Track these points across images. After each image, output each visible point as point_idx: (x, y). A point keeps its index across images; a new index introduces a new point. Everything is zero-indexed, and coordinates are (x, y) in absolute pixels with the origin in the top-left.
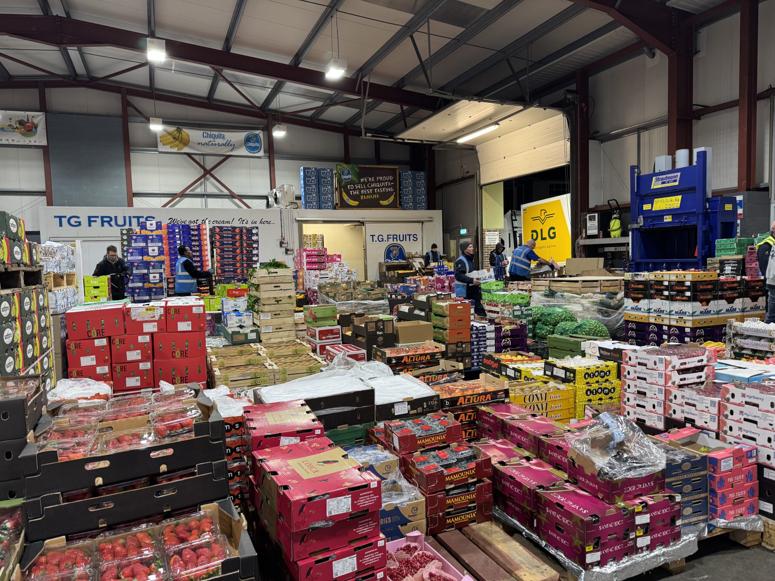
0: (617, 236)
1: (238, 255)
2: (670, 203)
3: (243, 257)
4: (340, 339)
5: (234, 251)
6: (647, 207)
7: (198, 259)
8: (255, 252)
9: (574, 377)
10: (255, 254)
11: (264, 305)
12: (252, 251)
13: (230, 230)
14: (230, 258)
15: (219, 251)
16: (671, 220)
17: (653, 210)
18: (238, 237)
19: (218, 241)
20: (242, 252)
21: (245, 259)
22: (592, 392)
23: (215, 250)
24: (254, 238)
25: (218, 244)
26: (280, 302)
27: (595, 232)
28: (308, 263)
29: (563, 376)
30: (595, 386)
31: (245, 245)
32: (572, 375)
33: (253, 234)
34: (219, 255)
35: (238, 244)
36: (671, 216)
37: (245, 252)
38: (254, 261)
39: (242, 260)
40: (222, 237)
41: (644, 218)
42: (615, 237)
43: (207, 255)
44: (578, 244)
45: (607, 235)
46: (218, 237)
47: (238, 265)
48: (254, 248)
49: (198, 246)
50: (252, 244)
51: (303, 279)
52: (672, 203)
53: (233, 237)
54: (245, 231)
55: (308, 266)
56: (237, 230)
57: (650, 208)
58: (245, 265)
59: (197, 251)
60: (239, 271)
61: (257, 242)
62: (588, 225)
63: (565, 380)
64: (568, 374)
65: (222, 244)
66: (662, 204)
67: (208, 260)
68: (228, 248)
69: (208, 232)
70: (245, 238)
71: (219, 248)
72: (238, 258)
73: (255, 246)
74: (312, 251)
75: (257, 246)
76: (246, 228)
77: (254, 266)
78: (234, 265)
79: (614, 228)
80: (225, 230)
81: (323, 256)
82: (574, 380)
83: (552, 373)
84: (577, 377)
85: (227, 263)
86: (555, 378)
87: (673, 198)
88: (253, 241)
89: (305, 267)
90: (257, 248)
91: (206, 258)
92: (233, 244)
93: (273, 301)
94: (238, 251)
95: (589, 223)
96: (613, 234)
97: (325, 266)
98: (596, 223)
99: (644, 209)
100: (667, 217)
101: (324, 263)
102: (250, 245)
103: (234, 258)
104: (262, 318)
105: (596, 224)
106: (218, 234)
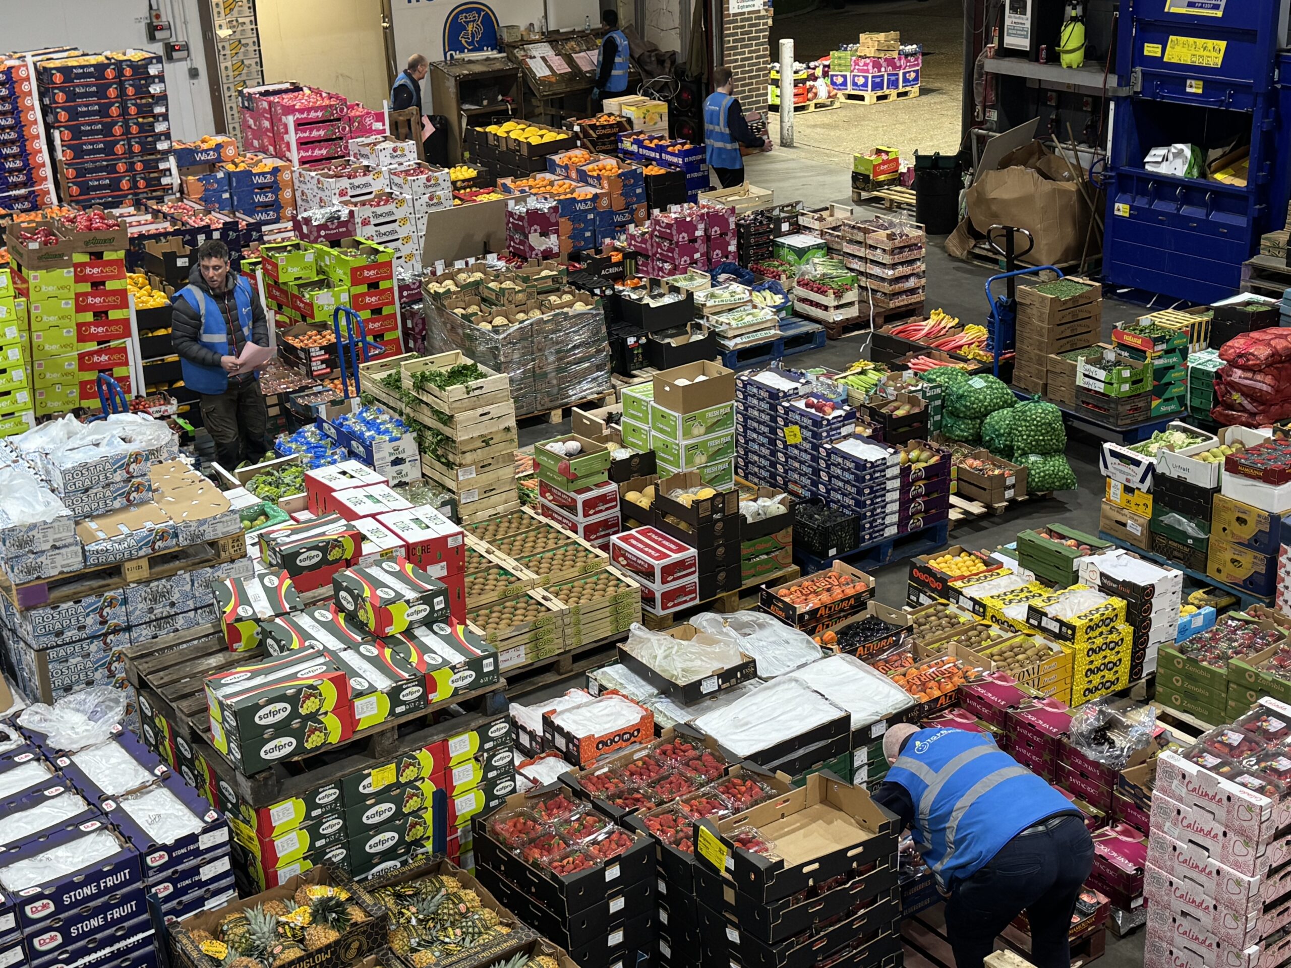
0: (1075, 66)
1: (117, 142)
2: (1201, 52)
3: (130, 146)
4: (618, 508)
5: (107, 130)
6: (1151, 50)
7: (19, 164)
8: (160, 127)
9: (1073, 634)
10: (161, 134)
11: (464, 453)
12: (152, 125)
13: (90, 75)
14: (99, 151)
15: (67, 134)
16: (1200, 91)
17: (1165, 60)
18: (112, 92)
19: (63, 109)
20: (127, 131)
21: (137, 148)
22: (1094, 651)
23: (56, 134)
24: (155, 89)
25: (63, 116)
26: (491, 442)
27: (1024, 43)
28: (303, 144)
29: (1057, 631)
30: (1099, 641)
31: (133, 110)
32: (1070, 632)
33: (151, 79)
34: (69, 147)
35: (114, 111)
36: (1201, 83)
37: (134, 129)
38: (159, 152)
39: (130, 152)
40: (72, 96)
41: (1144, 74)
42: (1070, 67)
43: (40, 151)
44: (982, 66)
45: (1054, 58)
46: (60, 97)
47: (121, 167)
48: (156, 117)
49: (11, 128)
50: (150, 106)
51: (294, 191)
52: (1206, 53)
53: (101, 92)
54: (128, 72)
55: (303, 154)
56: (110, 73)
57: (1159, 55)
58: (139, 166)
59: (13, 142)
60: (125, 184)
61: (163, 98)
62: (1008, 21)
63: (1059, 636)
64: (1064, 629)
65: (74, 114)
66: (1185, 50)
67: (43, 165)
68: (90, 124)
69: (34, 85)
70: (130, 91)
71: (66, 127)
72: (119, 149)
73: (159, 110)
74: (309, 110)
75: (163, 110)
76: (131, 64)
77: (162, 166)
78: (112, 169)
79: (1070, 47)
80: (79, 76)
81: (339, 120)
82: (1073, 638)
83: (1040, 623)
84: (1078, 635)
85: (91, 165)
86: (1044, 630)
87: (1210, 43)
88: (153, 96)
89: (294, 155)
90: (165, 117)
91: (39, 159)
92: (103, 111)
93: (479, 444)
94: (117, 130)
95: (1010, 19)
96: (1066, 59)
97: (346, 148)
98: (1026, 21)
99: (1146, 53)
100: (1194, 82)
101: (341, 138)
102: (145, 111)
103: (109, 149)
104: (461, 478)
105: (1028, 25)
106: (61, 89)
